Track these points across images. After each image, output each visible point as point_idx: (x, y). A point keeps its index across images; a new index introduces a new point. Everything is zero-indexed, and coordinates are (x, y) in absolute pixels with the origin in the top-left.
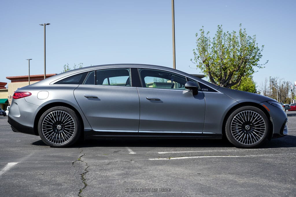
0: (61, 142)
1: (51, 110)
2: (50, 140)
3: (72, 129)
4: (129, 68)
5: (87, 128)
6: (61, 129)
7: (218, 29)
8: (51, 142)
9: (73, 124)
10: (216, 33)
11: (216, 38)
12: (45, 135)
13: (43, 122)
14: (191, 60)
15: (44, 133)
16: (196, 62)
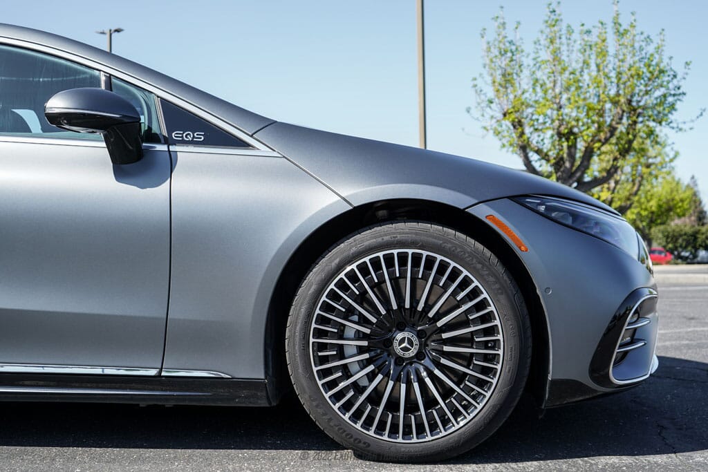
7: (549, 14)
10: (543, 27)
11: (542, 42)
14: (468, 112)
16: (483, 115)
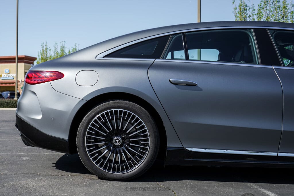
0: (123, 170)
1: (103, 107)
2: (100, 166)
3: (143, 145)
4: (251, 29)
5: (172, 144)
6: (121, 145)
8: (102, 169)
9: (146, 136)
12: (92, 155)
13: (88, 130)
15: (90, 151)
